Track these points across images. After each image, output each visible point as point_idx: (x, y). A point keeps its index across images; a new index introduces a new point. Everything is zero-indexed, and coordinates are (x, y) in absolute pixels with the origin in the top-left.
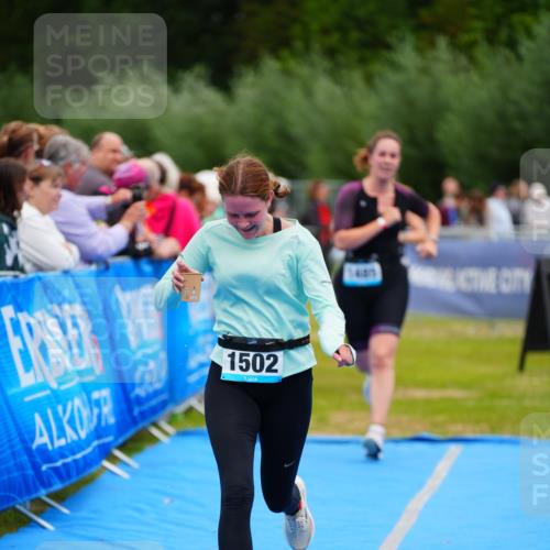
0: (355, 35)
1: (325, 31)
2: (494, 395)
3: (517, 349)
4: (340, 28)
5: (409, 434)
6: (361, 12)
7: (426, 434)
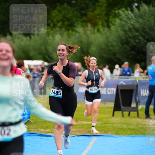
0: (66, 23)
1: (58, 22)
2: (106, 123)
3: (112, 110)
4: (62, 20)
5: (82, 134)
6: (68, 16)
7: (87, 134)
